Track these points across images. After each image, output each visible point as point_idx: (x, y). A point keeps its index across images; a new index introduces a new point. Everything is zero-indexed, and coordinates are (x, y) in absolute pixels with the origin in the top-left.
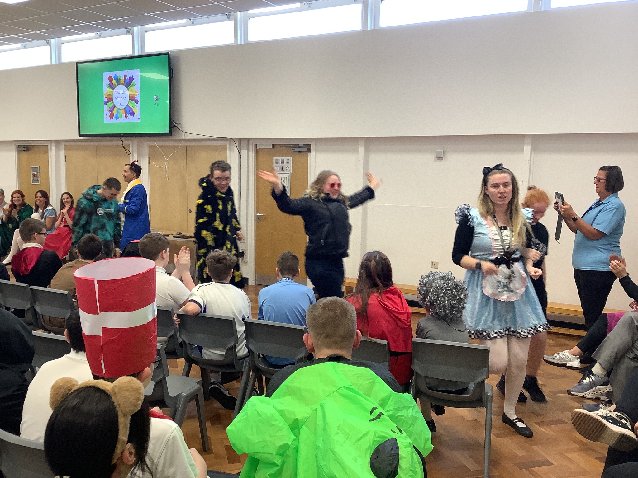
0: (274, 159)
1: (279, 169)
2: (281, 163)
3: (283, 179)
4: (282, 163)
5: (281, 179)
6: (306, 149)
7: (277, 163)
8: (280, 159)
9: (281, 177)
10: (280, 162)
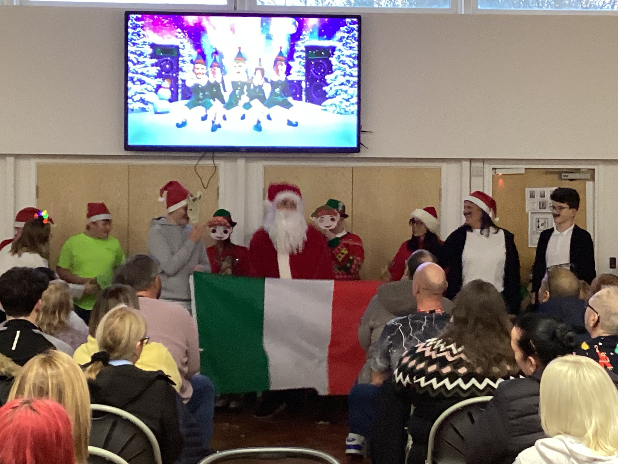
0: (528, 191)
1: (536, 206)
2: (539, 196)
3: (541, 222)
4: (543, 196)
5: (538, 221)
6: (588, 176)
7: (532, 196)
8: (538, 191)
9: (538, 219)
10: (537, 195)
